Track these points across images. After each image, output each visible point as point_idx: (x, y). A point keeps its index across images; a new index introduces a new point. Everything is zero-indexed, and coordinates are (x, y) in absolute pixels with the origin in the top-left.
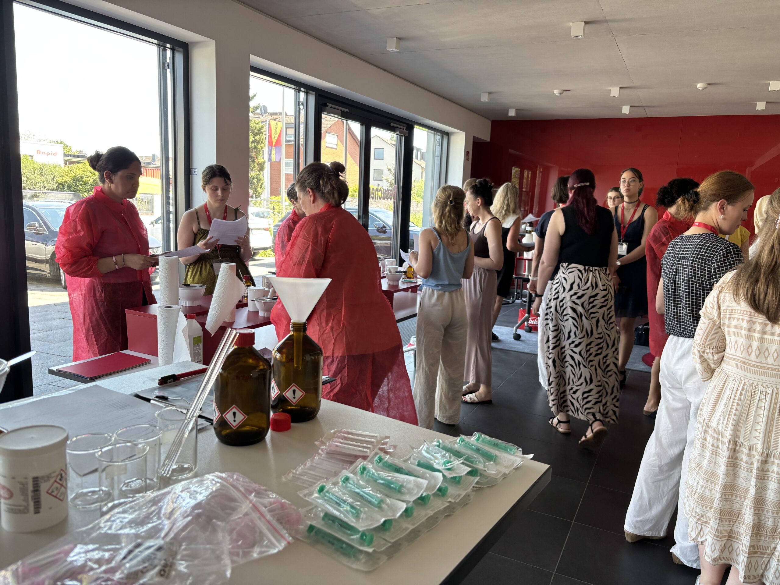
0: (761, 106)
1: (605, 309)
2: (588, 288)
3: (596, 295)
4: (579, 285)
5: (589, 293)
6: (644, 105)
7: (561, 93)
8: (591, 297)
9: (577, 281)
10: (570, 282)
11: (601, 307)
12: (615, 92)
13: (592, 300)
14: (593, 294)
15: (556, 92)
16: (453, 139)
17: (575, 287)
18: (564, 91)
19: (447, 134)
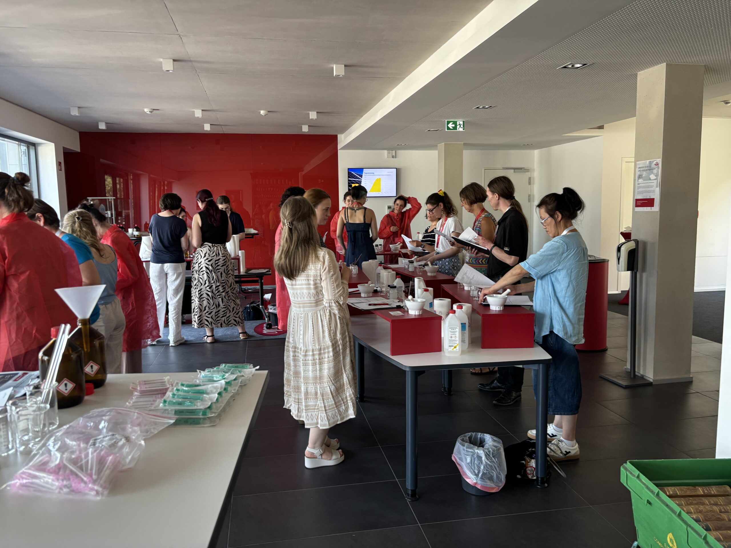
0: (305, 129)
1: (225, 267)
2: (214, 256)
3: (219, 260)
4: (209, 254)
5: (215, 258)
6: (221, 124)
7: (151, 112)
8: (216, 261)
9: (208, 252)
10: (204, 252)
11: (222, 266)
12: (198, 114)
13: (217, 262)
14: (217, 259)
15: (146, 110)
16: (40, 149)
17: (207, 255)
18: (154, 110)
19: (34, 145)
